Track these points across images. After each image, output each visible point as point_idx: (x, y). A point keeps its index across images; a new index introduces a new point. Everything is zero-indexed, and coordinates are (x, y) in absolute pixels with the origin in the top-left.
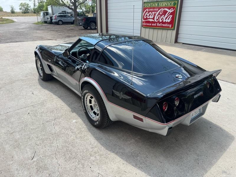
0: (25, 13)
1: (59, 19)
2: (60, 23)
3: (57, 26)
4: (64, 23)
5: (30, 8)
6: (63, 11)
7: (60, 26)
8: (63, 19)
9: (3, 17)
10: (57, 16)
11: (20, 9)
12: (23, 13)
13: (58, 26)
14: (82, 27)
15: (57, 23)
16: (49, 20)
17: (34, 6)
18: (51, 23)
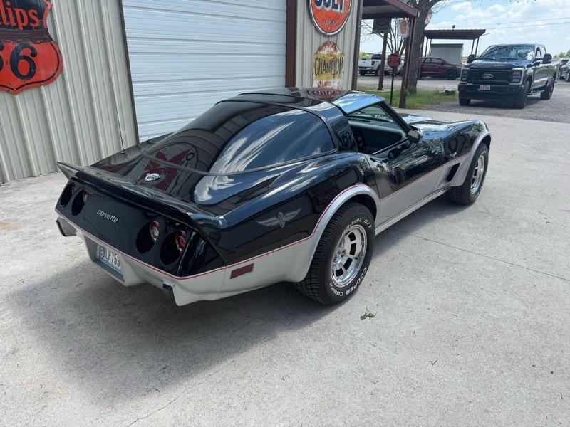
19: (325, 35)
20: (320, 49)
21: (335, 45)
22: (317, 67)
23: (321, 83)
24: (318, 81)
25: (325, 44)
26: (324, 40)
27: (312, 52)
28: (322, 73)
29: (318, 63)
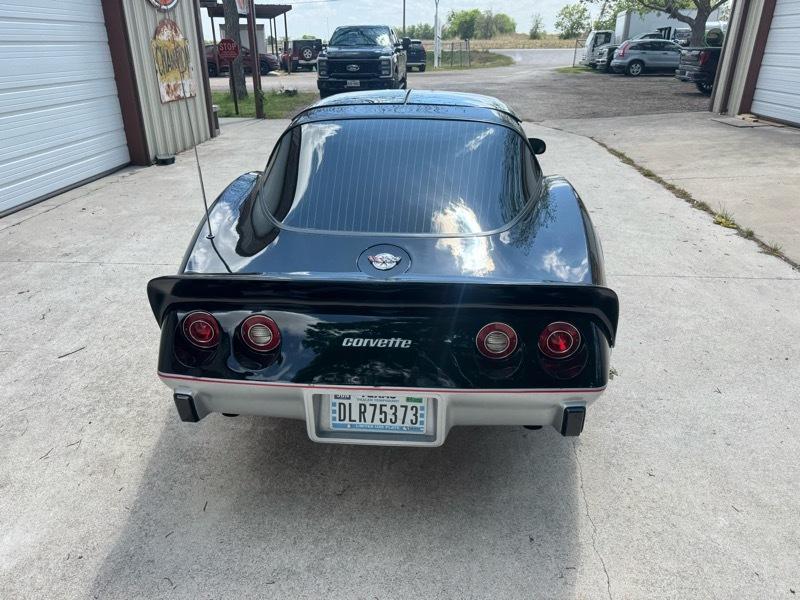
0: (567, 36)
1: (636, 57)
2: (636, 69)
3: (622, 79)
4: (648, 71)
5: (585, 22)
6: (661, 30)
7: (630, 79)
8: (649, 57)
9: (490, 51)
10: (630, 46)
11: (558, 25)
12: (561, 37)
13: (626, 79)
14: (694, 85)
15: (624, 71)
16: (605, 58)
17: (602, 13)
18: (607, 69)
19: (160, 10)
20: (157, 32)
21: (174, 25)
22: (160, 62)
23: (169, 86)
24: (165, 84)
25: (163, 23)
26: (160, 17)
27: (148, 39)
28: (168, 71)
29: (159, 53)
